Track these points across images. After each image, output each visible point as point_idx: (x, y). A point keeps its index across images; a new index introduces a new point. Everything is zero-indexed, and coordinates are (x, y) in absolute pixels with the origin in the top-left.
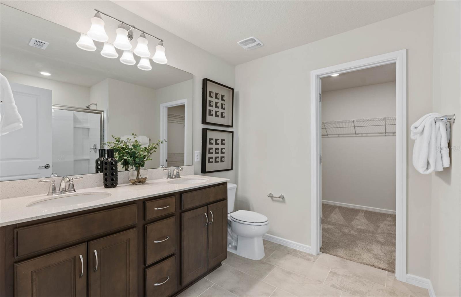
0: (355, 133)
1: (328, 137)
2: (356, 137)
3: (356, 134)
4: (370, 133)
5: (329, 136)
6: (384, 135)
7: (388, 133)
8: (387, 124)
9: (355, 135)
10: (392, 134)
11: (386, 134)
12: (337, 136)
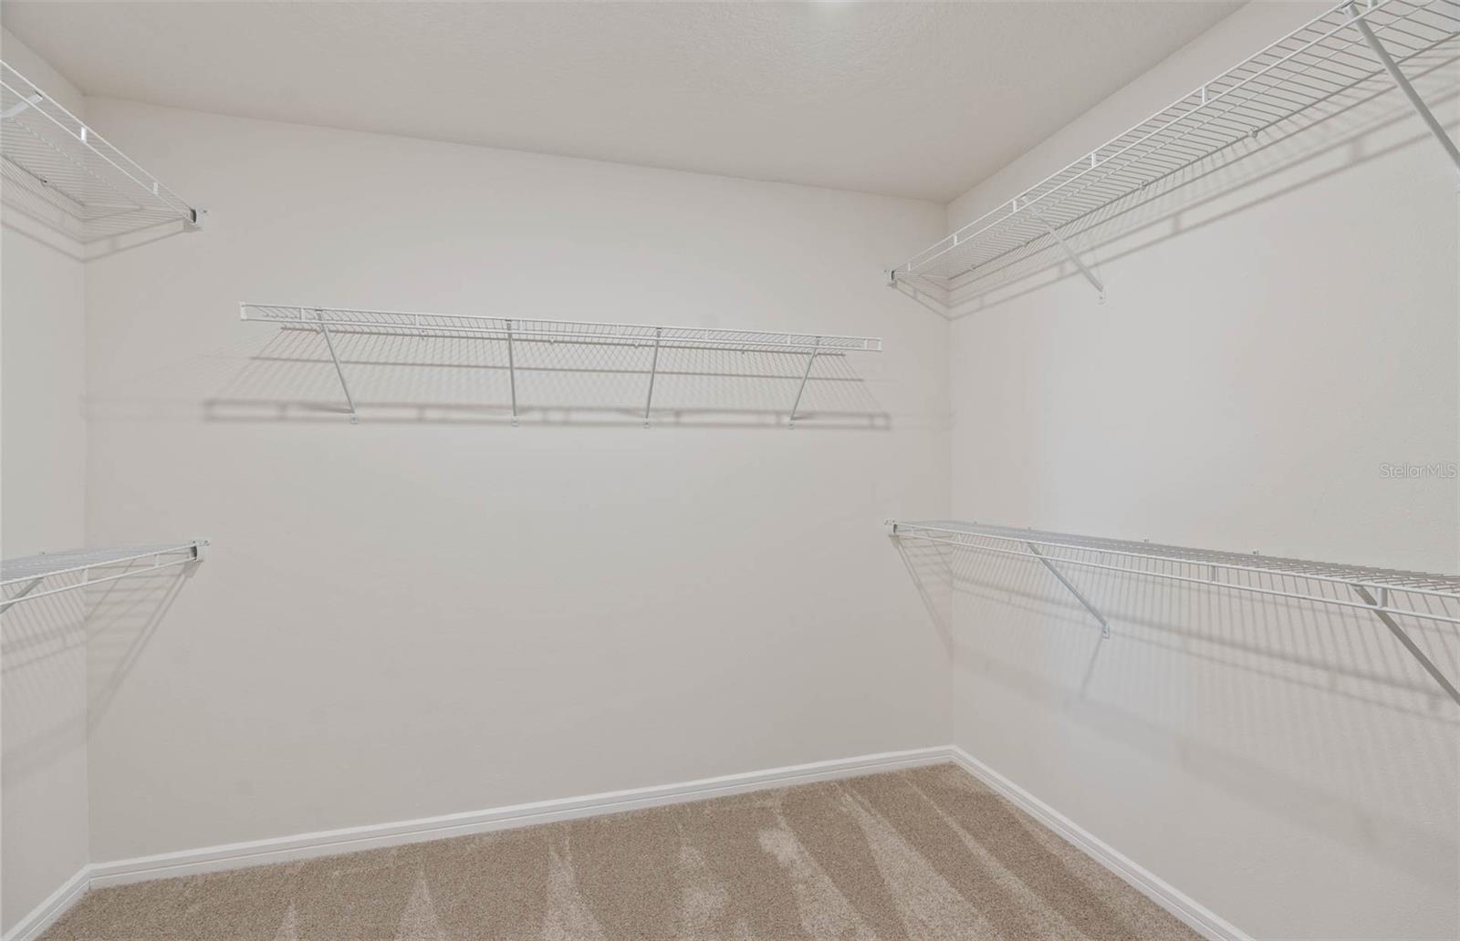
0: (511, 403)
1: (354, 421)
2: (514, 423)
3: (516, 409)
4: (579, 409)
5: (359, 413)
6: (641, 420)
7: (656, 410)
8: (660, 370)
9: (510, 416)
10: (671, 419)
11: (647, 417)
12: (412, 413)
